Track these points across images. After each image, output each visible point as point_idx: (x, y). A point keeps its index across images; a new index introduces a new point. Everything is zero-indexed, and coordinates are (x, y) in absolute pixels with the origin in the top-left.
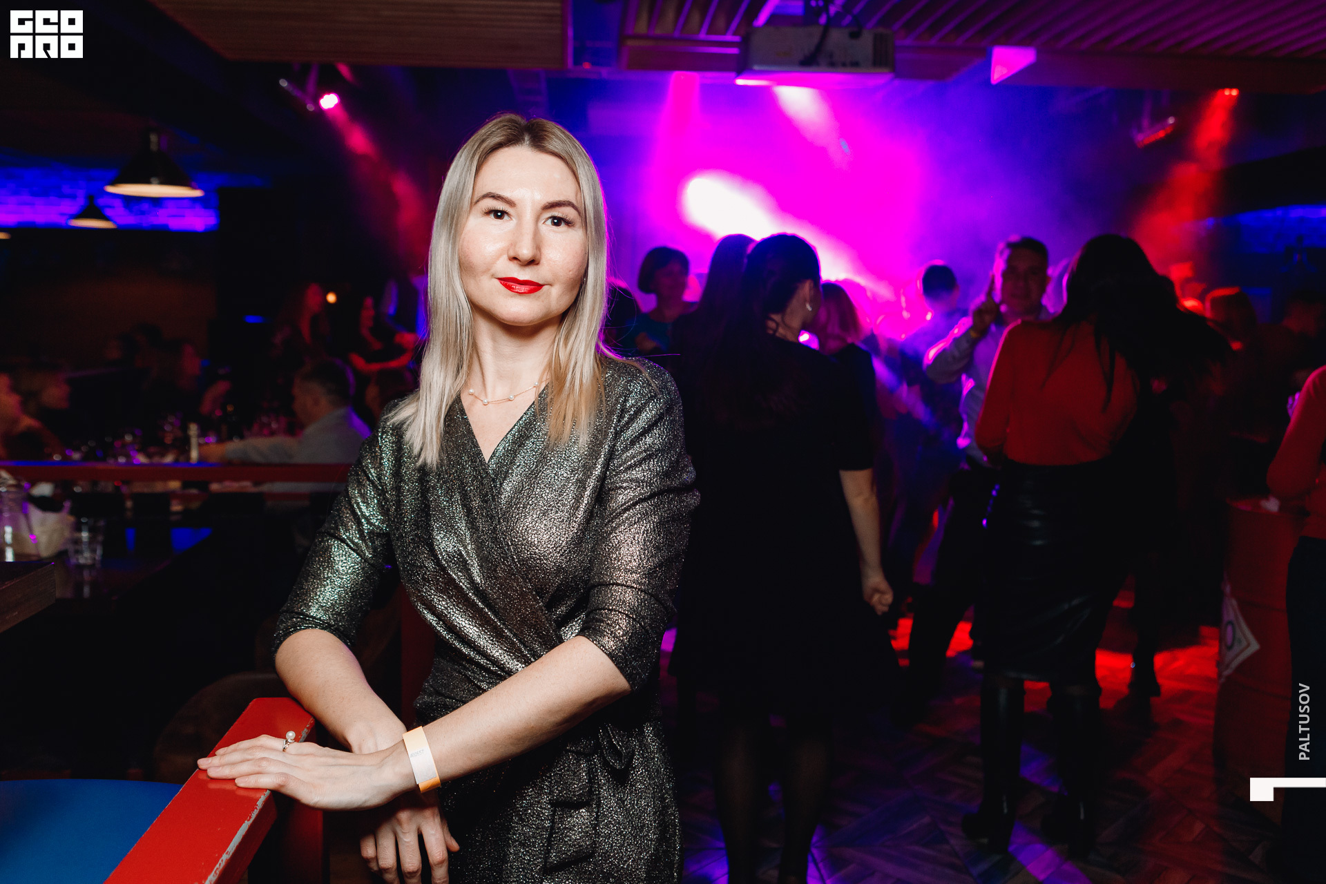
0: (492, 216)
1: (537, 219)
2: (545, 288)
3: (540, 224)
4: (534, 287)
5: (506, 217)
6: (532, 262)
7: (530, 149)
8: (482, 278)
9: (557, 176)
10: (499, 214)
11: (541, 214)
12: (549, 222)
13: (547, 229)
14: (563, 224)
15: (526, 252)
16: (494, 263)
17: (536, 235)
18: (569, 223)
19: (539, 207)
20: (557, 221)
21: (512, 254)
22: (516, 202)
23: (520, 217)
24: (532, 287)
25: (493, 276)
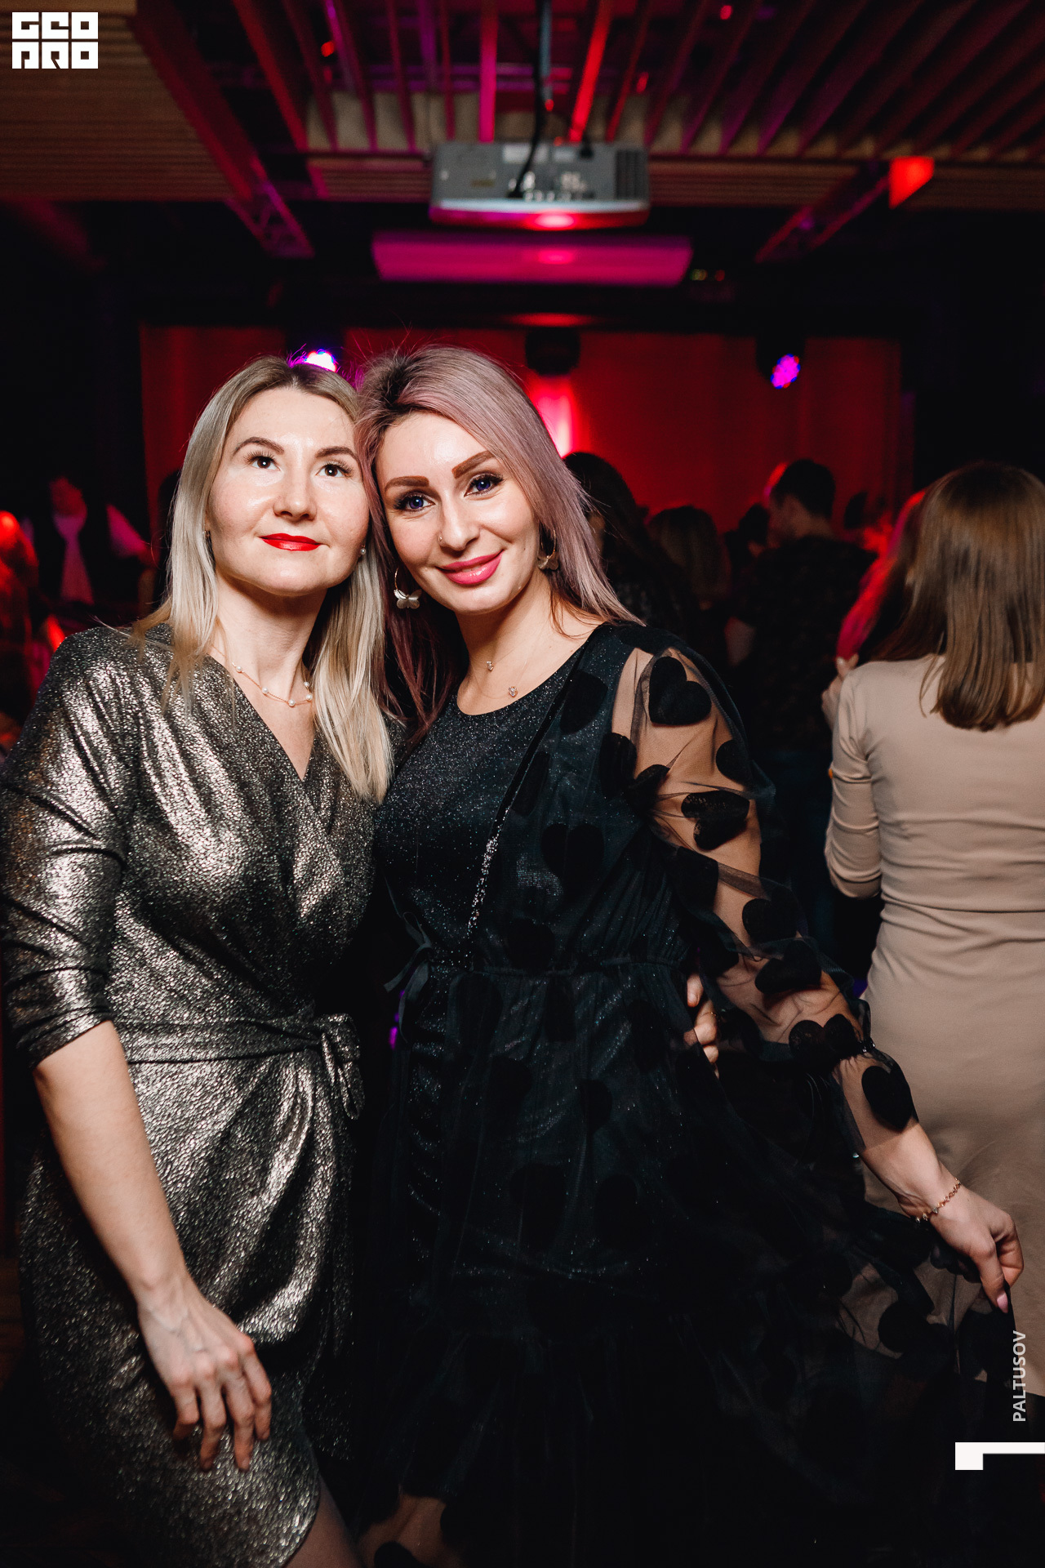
0: (255, 464)
1: (310, 470)
2: (322, 548)
3: (313, 475)
4: (309, 544)
5: (272, 467)
6: (306, 517)
7: (299, 390)
8: (242, 538)
9: (331, 419)
10: (264, 461)
11: (314, 463)
12: (323, 472)
13: (321, 480)
14: (339, 474)
15: (298, 505)
16: (257, 520)
17: (309, 486)
18: (346, 472)
19: (312, 454)
20: (331, 470)
21: (280, 507)
22: (285, 449)
23: (289, 466)
24: (305, 544)
25: (255, 534)
